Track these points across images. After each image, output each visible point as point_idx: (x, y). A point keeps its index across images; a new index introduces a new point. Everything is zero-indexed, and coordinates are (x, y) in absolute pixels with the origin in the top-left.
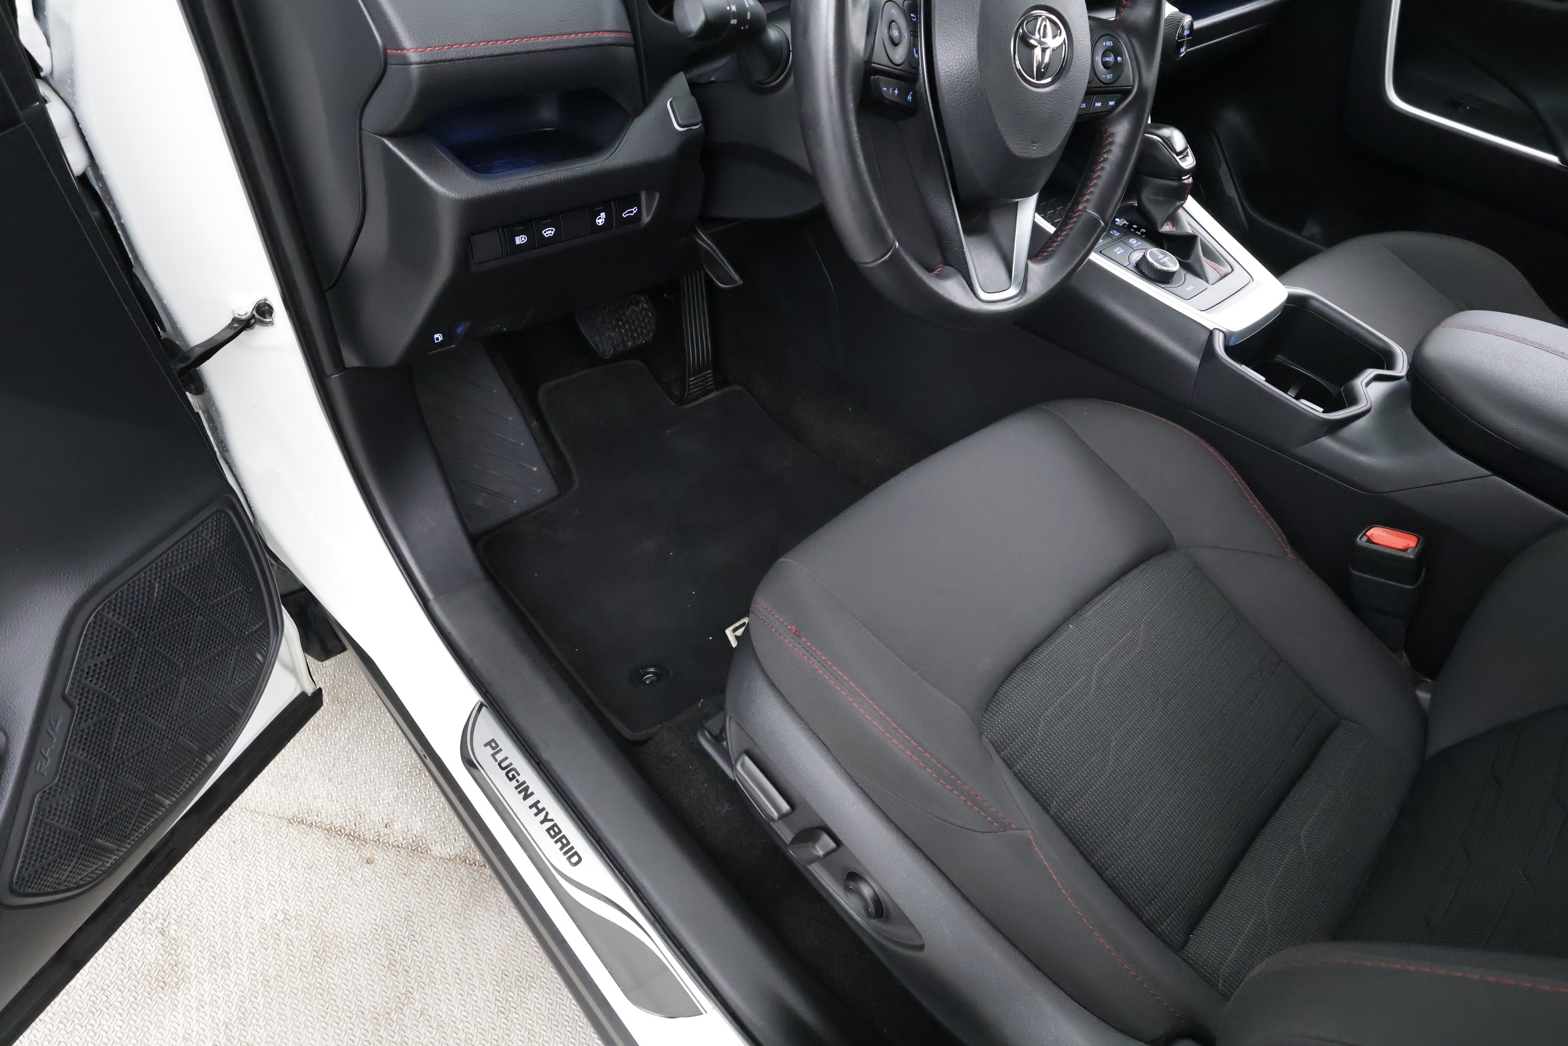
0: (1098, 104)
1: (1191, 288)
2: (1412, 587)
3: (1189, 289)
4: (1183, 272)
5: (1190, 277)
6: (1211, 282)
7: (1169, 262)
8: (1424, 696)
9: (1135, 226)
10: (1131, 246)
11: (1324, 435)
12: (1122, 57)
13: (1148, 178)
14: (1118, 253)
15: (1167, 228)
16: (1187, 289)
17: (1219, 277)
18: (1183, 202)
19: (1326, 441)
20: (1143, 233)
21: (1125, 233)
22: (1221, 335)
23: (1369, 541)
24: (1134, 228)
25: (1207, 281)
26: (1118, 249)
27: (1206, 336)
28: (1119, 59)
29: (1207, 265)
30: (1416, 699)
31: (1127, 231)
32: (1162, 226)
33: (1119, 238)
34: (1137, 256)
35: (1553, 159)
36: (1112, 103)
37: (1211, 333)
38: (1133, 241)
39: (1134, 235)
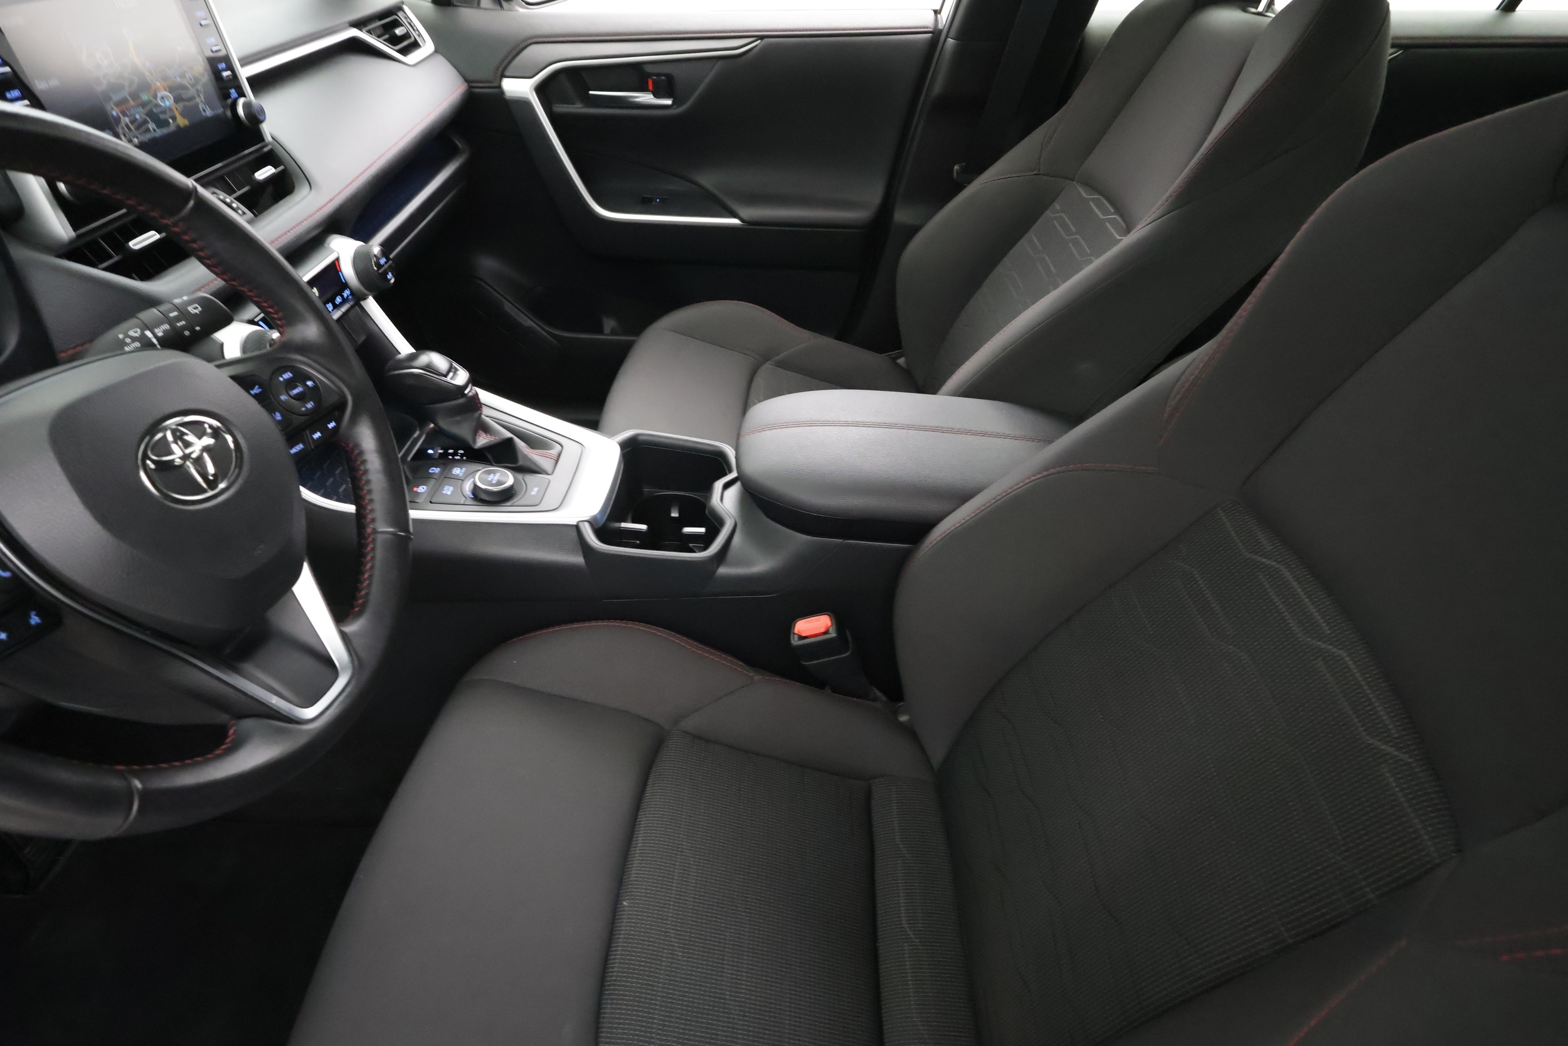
0: (317, 435)
1: (536, 489)
2: (848, 653)
3: (535, 490)
4: (520, 476)
5: (530, 479)
6: (550, 471)
7: (503, 477)
8: (904, 718)
9: (451, 451)
10: (456, 478)
11: (718, 567)
12: (310, 379)
13: (431, 406)
14: (449, 493)
15: (482, 441)
16: (533, 493)
17: (553, 462)
18: (480, 411)
19: (723, 570)
20: (462, 456)
21: (444, 464)
22: (587, 525)
23: (801, 638)
24: (450, 454)
25: (548, 474)
26: (446, 488)
27: (574, 533)
28: (309, 383)
29: (536, 456)
30: (901, 723)
31: (445, 461)
32: (475, 441)
33: (441, 473)
34: (468, 487)
35: (735, 221)
36: (331, 425)
37: (577, 527)
38: (457, 471)
39: (455, 463)
